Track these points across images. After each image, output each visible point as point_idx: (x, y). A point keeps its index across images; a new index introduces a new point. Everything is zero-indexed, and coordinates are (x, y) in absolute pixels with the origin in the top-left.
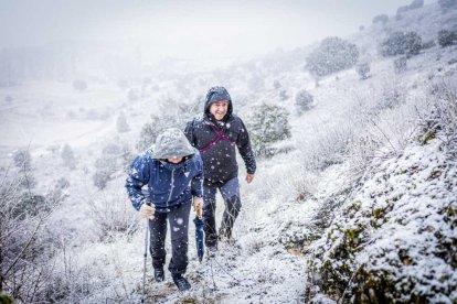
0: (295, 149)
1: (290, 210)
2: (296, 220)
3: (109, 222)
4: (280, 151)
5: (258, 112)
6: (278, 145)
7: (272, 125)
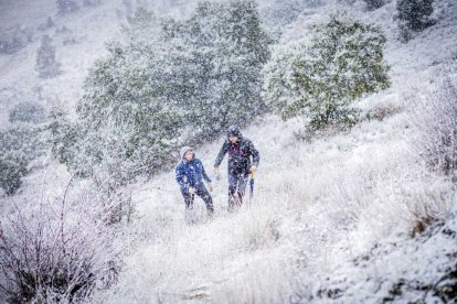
0: (398, 110)
1: (398, 253)
3: (33, 270)
4: (369, 116)
6: (365, 103)
7: (351, 62)
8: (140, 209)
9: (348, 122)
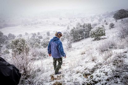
1: (90, 63)
2: (89, 67)
4: (102, 39)
5: (97, 29)
6: (102, 37)
7: (101, 32)
8: (72, 47)
9: (99, 39)
